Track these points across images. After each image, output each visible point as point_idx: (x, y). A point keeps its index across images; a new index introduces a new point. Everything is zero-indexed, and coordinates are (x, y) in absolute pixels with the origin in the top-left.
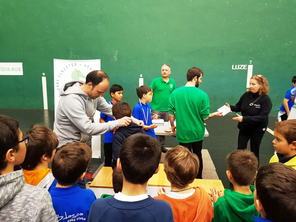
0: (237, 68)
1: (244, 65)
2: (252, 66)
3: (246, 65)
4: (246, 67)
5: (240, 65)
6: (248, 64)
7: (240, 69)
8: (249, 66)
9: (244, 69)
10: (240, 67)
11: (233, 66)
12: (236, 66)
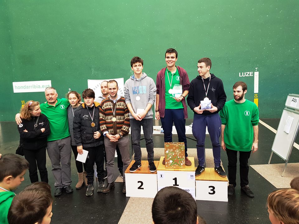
0: (244, 75)
1: (250, 73)
2: (258, 72)
3: (252, 72)
4: (252, 74)
5: (247, 73)
6: (254, 71)
7: (247, 76)
8: (255, 73)
9: (250, 75)
10: (246, 74)
11: (240, 73)
12: (243, 73)
